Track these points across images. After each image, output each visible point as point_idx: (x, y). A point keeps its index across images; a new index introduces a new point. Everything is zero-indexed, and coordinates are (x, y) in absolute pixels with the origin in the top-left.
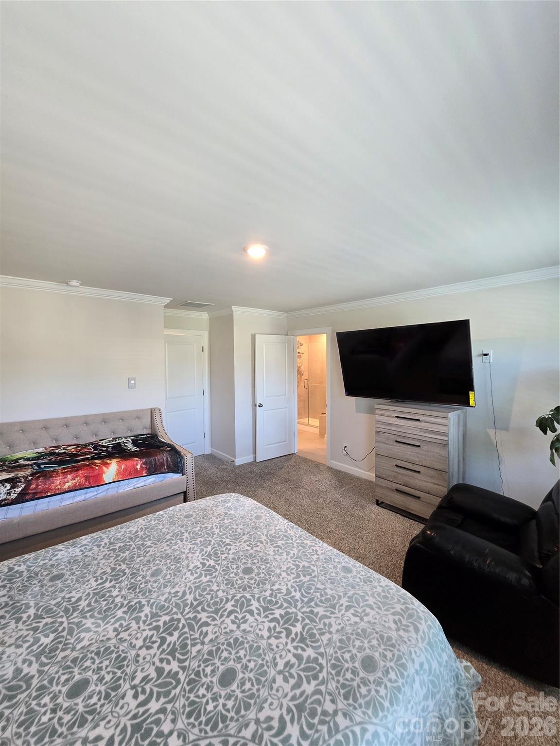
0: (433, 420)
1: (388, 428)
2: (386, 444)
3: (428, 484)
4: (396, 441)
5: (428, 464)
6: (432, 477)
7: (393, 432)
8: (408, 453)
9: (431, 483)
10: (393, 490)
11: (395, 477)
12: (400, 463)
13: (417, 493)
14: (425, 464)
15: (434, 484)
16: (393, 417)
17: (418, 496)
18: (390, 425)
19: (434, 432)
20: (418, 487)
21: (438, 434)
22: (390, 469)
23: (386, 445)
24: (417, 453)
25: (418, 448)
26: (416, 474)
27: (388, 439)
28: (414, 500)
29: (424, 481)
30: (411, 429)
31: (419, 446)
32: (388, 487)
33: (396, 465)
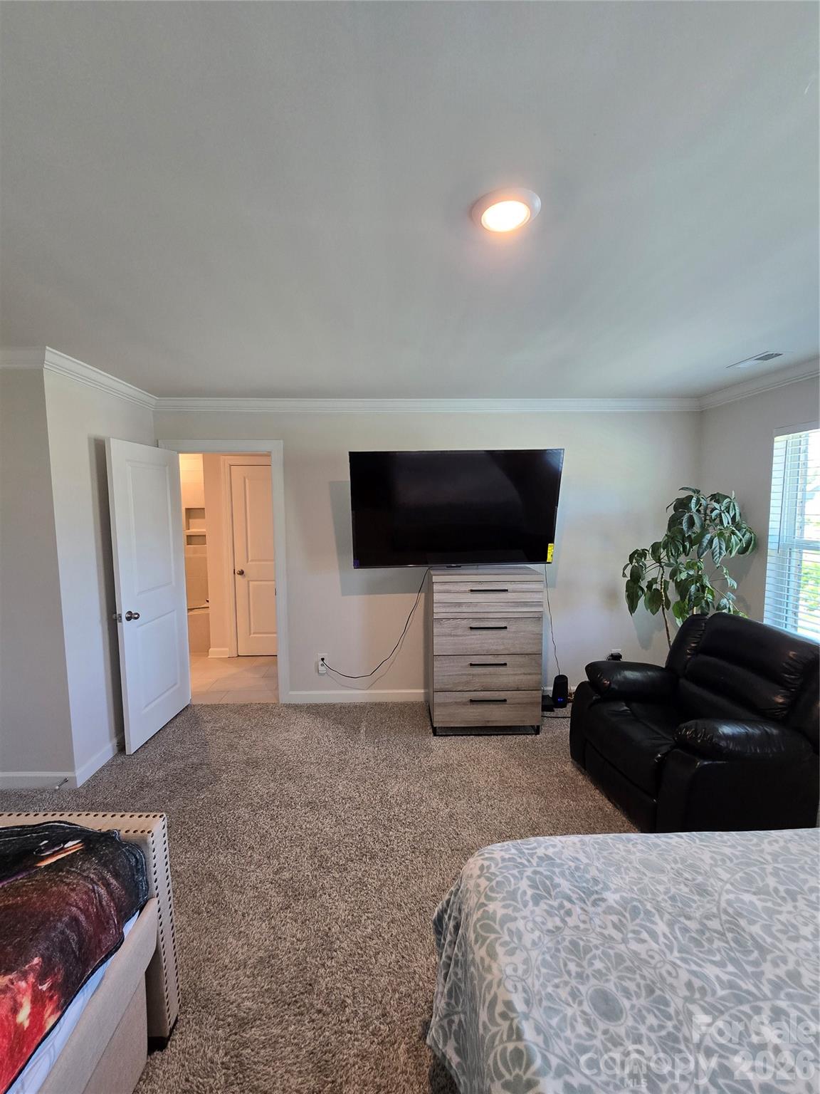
0: (525, 586)
1: (455, 610)
2: (454, 635)
3: (517, 678)
4: (471, 628)
5: (518, 651)
6: (522, 666)
7: (466, 615)
8: (489, 641)
9: (521, 674)
10: (465, 704)
11: (467, 683)
12: (476, 660)
13: (502, 695)
14: (513, 651)
15: (524, 674)
16: (465, 592)
17: (503, 699)
18: (459, 604)
19: (525, 604)
20: (502, 687)
21: (531, 606)
22: (460, 673)
23: (452, 638)
24: (503, 638)
25: (503, 631)
26: (502, 668)
27: (456, 628)
28: (497, 706)
29: (512, 675)
30: (493, 606)
31: (506, 628)
32: (456, 702)
33: (471, 665)
